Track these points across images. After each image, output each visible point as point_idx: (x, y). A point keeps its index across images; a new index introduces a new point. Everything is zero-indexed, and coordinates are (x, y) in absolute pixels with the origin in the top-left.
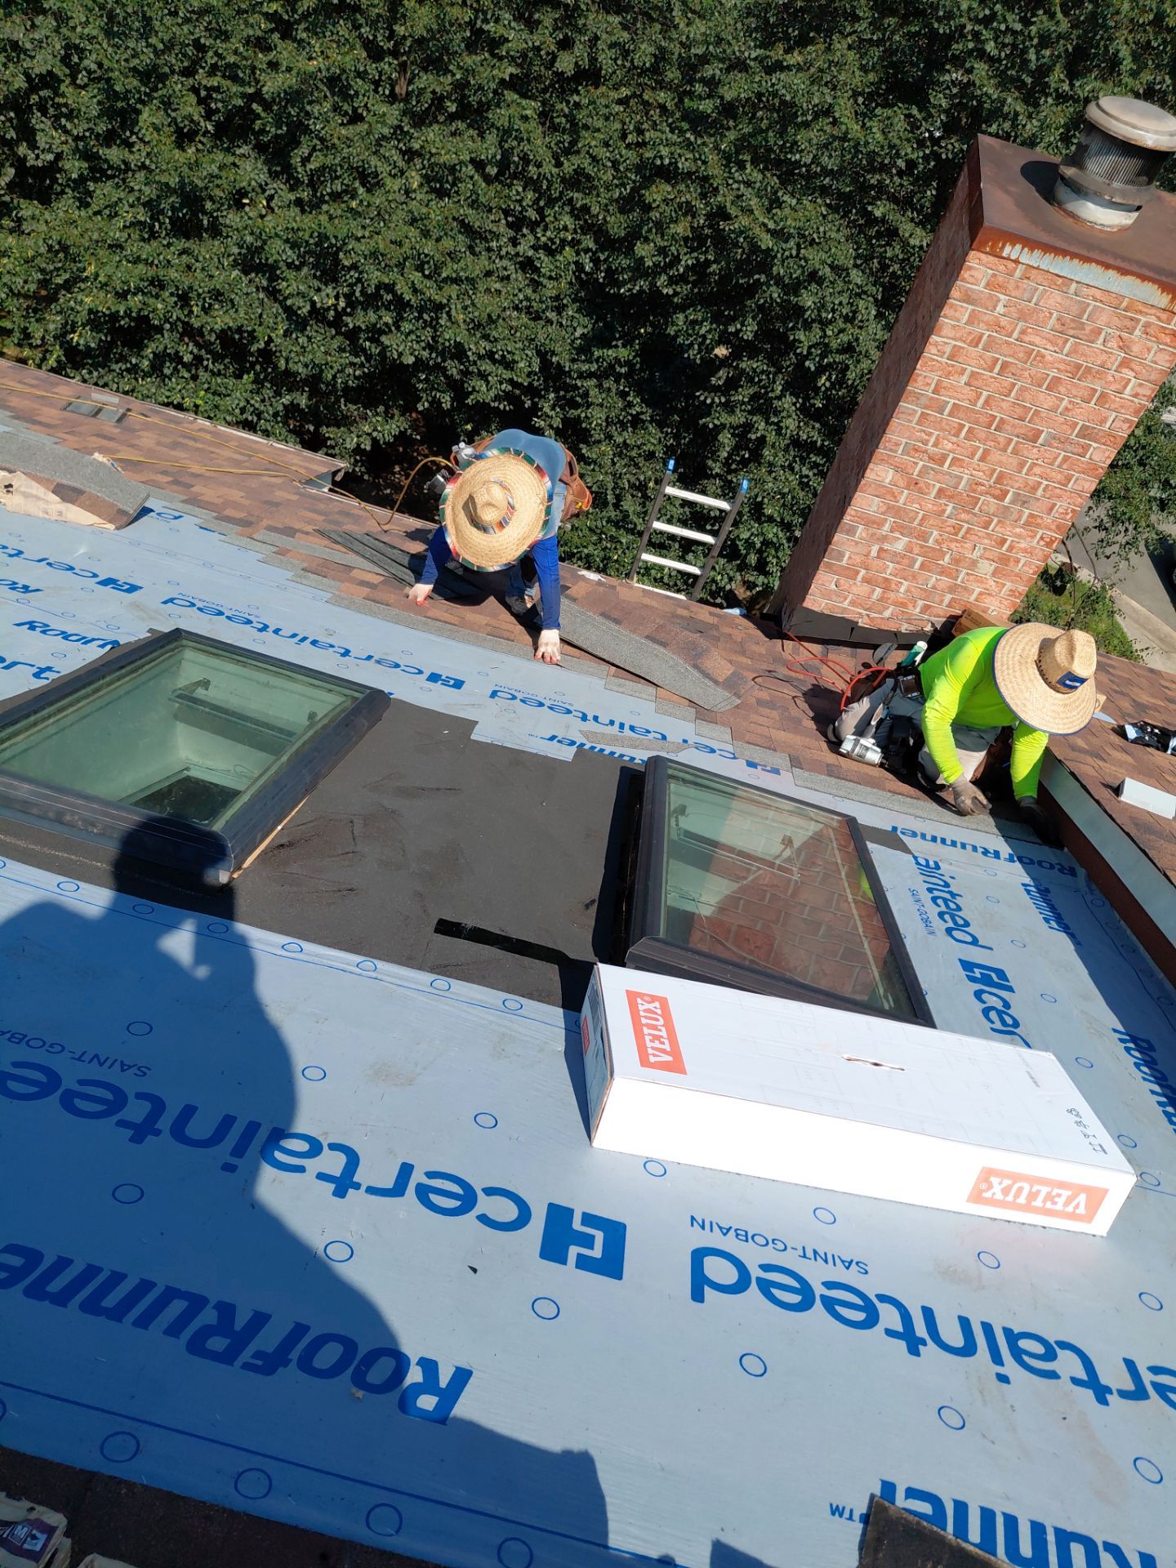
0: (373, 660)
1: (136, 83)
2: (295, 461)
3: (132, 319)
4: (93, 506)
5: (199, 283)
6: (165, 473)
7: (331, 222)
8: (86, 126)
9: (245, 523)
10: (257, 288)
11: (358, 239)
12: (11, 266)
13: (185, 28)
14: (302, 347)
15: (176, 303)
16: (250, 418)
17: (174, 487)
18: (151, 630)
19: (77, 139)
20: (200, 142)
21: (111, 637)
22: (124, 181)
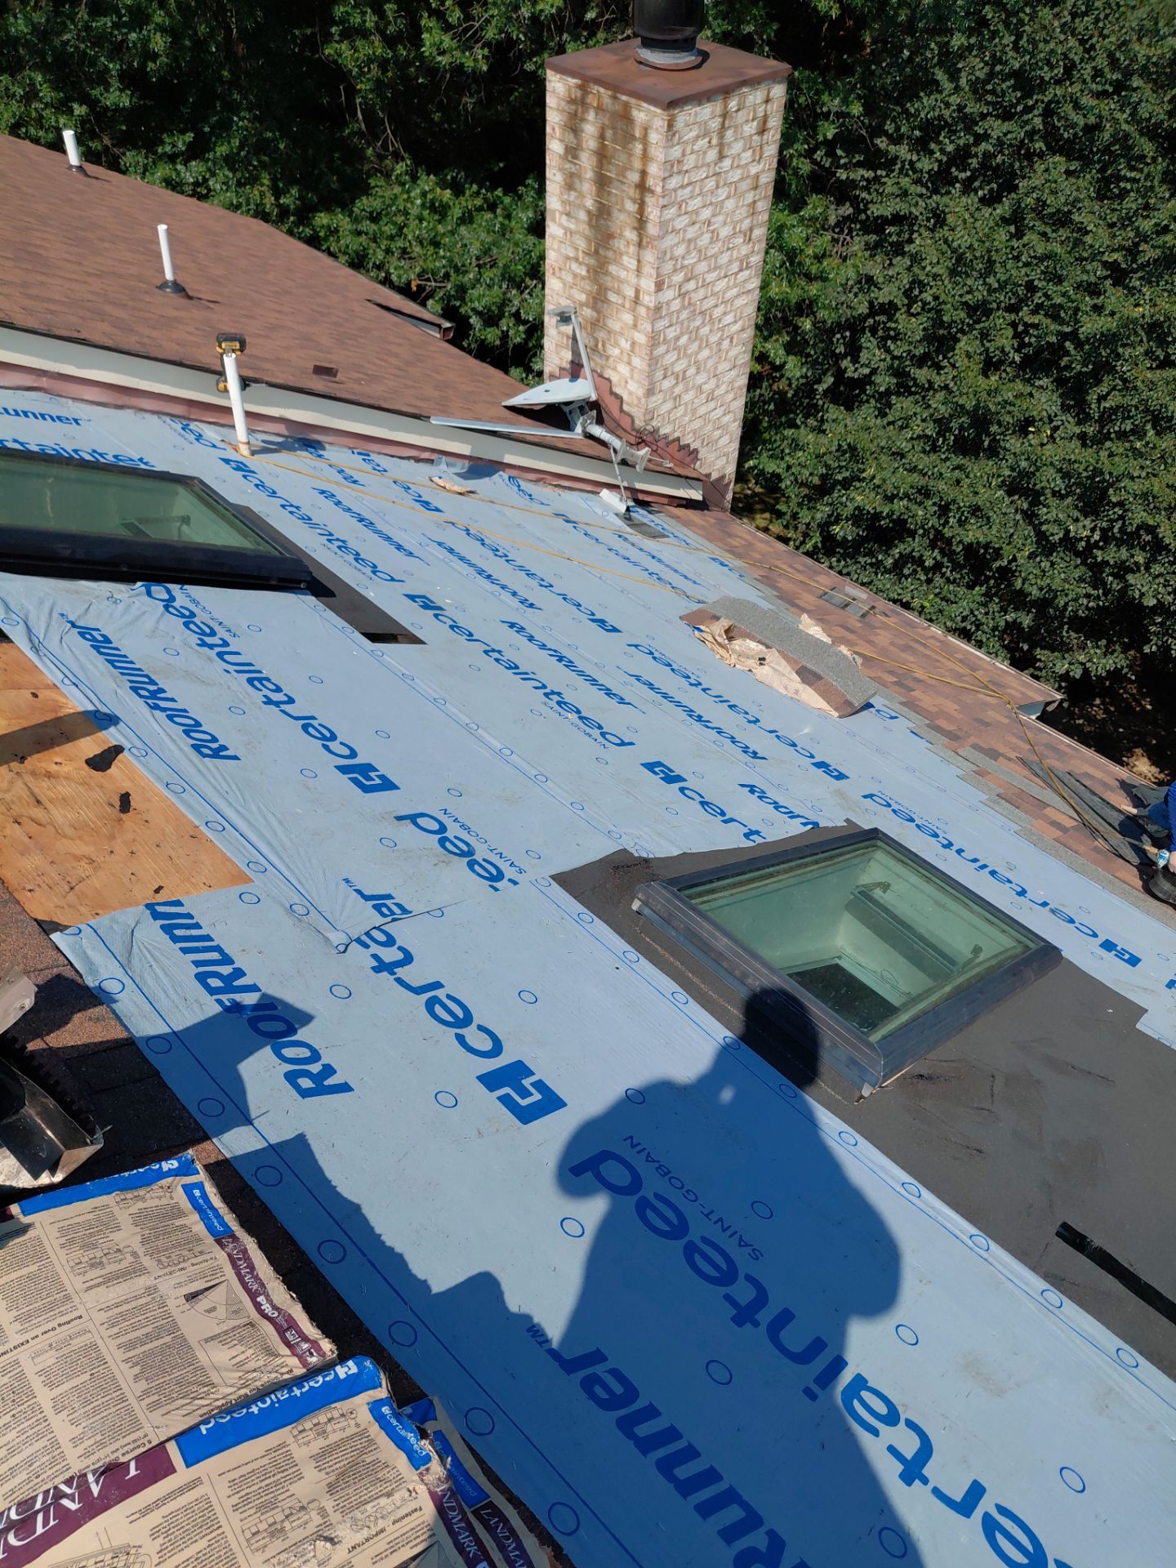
0: (1048, 908)
1: (963, 315)
2: (1012, 684)
3: (892, 521)
4: (825, 694)
5: (964, 497)
6: (891, 673)
7: (1112, 459)
8: (906, 348)
9: (953, 736)
10: (1017, 510)
11: (1132, 478)
12: (803, 459)
13: (1023, 271)
14: (1043, 571)
15: (935, 512)
16: (969, 628)
17: (897, 688)
18: (847, 820)
19: (894, 358)
20: (1005, 371)
21: (813, 817)
22: (924, 398)
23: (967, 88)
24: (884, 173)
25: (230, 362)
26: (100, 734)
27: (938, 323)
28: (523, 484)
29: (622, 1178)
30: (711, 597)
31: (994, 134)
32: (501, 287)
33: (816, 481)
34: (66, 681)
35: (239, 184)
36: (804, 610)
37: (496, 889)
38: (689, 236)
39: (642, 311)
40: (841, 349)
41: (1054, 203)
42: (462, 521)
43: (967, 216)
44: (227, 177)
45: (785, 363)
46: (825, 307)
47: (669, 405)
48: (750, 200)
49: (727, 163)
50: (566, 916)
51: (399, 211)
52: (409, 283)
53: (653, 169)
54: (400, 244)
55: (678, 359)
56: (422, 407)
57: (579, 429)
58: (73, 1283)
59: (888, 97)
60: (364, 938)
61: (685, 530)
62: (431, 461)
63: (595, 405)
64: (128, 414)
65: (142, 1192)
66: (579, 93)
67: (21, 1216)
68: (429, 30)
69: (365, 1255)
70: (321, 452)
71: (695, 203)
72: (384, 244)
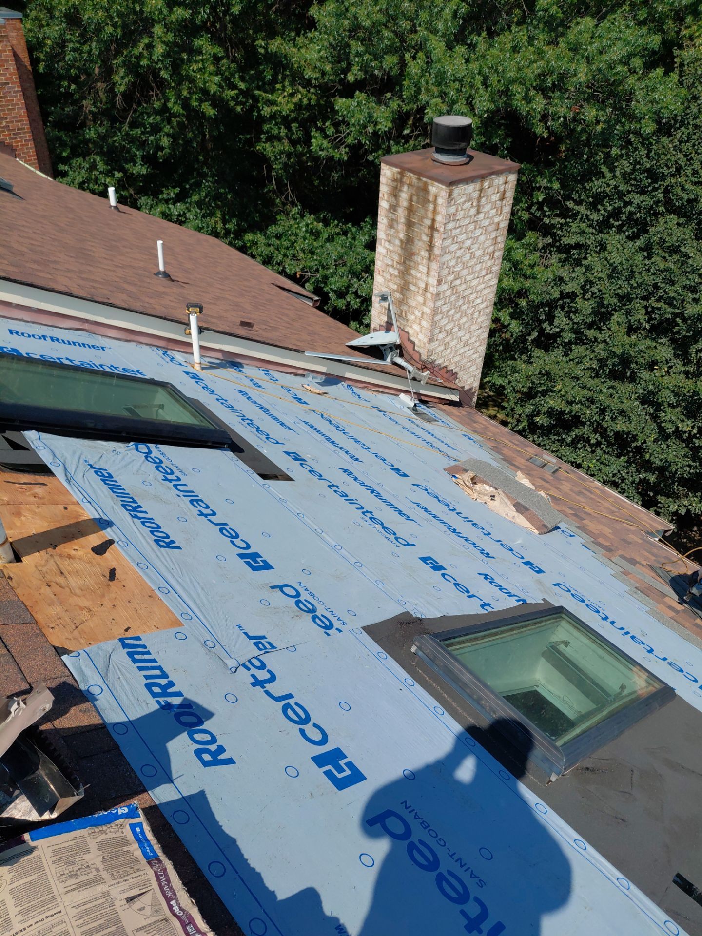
0: (666, 661)
1: (615, 301)
2: (644, 518)
3: (571, 416)
4: (531, 519)
5: (614, 404)
6: (570, 508)
8: (582, 318)
9: (608, 549)
10: (646, 413)
12: (519, 378)
13: (652, 278)
14: (663, 450)
15: (597, 412)
16: (617, 480)
17: (574, 518)
18: (544, 599)
19: (574, 323)
20: (640, 333)
21: (523, 597)
22: (591, 346)
23: (620, 177)
24: (571, 221)
25: (193, 319)
26: (101, 532)
27: (601, 304)
28: (356, 390)
29: (400, 829)
30: (463, 458)
31: (636, 202)
32: (347, 277)
33: (526, 390)
34: (85, 500)
35: (204, 216)
36: (519, 468)
37: (328, 635)
38: (457, 255)
39: (429, 296)
40: (543, 317)
41: (670, 241)
42: (319, 410)
43: (619, 246)
44: (196, 212)
45: (510, 324)
46: (534, 293)
47: (442, 348)
48: (494, 236)
49: (481, 216)
50: (370, 654)
51: (293, 234)
52: (296, 273)
53: (439, 218)
54: (292, 252)
55: (448, 322)
56: (300, 345)
57: (389, 359)
58: (58, 888)
59: (574, 179)
60: (247, 664)
61: (449, 418)
62: (303, 376)
63: (399, 347)
64: (133, 345)
65: (105, 828)
66: (399, 176)
67: (30, 841)
68: (316, 138)
69: (237, 872)
70: (241, 369)
71: (462, 237)
72: (283, 251)
